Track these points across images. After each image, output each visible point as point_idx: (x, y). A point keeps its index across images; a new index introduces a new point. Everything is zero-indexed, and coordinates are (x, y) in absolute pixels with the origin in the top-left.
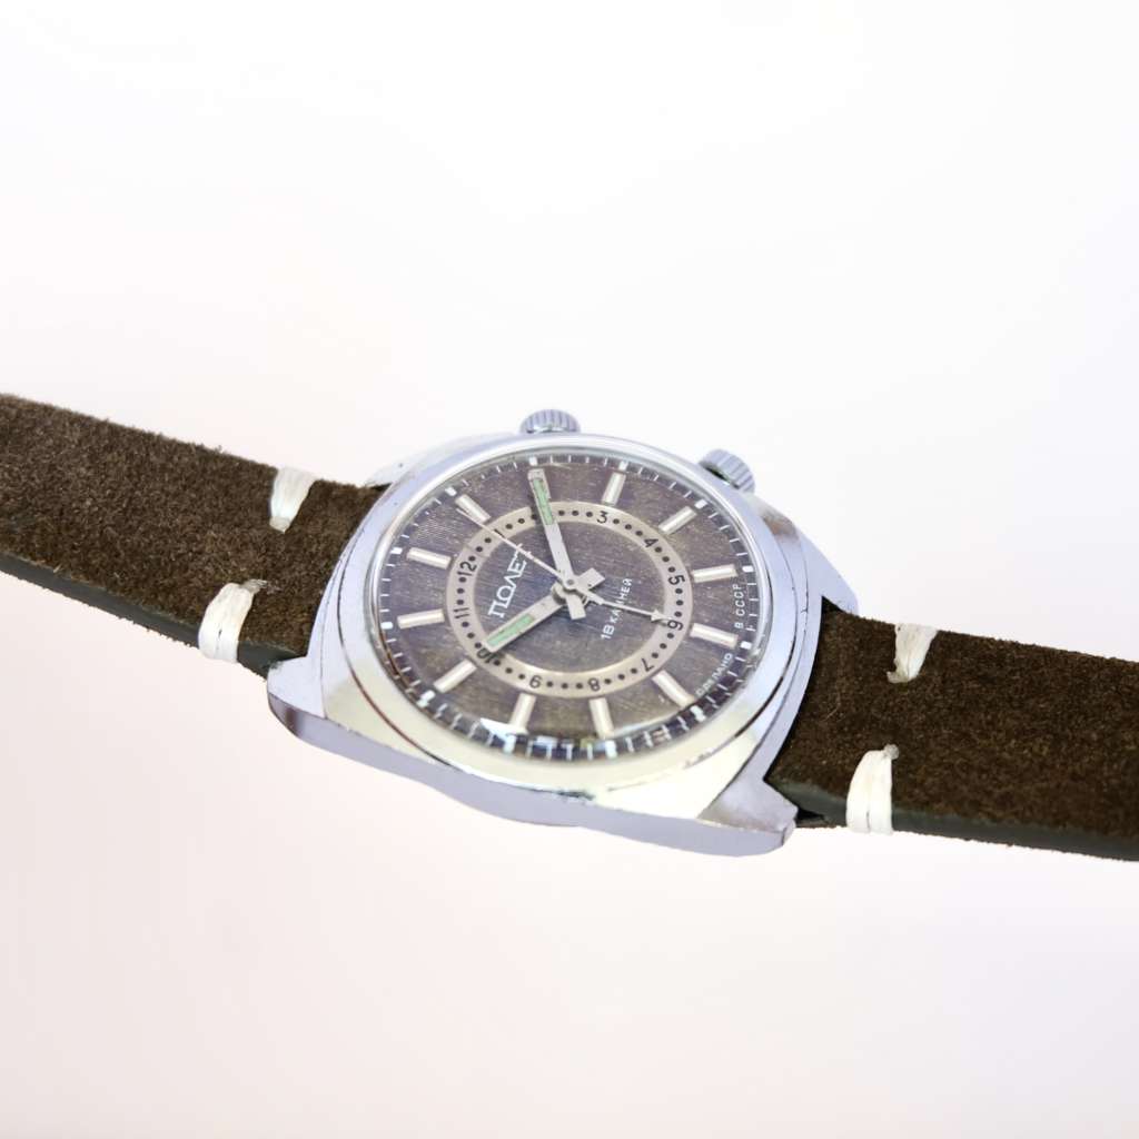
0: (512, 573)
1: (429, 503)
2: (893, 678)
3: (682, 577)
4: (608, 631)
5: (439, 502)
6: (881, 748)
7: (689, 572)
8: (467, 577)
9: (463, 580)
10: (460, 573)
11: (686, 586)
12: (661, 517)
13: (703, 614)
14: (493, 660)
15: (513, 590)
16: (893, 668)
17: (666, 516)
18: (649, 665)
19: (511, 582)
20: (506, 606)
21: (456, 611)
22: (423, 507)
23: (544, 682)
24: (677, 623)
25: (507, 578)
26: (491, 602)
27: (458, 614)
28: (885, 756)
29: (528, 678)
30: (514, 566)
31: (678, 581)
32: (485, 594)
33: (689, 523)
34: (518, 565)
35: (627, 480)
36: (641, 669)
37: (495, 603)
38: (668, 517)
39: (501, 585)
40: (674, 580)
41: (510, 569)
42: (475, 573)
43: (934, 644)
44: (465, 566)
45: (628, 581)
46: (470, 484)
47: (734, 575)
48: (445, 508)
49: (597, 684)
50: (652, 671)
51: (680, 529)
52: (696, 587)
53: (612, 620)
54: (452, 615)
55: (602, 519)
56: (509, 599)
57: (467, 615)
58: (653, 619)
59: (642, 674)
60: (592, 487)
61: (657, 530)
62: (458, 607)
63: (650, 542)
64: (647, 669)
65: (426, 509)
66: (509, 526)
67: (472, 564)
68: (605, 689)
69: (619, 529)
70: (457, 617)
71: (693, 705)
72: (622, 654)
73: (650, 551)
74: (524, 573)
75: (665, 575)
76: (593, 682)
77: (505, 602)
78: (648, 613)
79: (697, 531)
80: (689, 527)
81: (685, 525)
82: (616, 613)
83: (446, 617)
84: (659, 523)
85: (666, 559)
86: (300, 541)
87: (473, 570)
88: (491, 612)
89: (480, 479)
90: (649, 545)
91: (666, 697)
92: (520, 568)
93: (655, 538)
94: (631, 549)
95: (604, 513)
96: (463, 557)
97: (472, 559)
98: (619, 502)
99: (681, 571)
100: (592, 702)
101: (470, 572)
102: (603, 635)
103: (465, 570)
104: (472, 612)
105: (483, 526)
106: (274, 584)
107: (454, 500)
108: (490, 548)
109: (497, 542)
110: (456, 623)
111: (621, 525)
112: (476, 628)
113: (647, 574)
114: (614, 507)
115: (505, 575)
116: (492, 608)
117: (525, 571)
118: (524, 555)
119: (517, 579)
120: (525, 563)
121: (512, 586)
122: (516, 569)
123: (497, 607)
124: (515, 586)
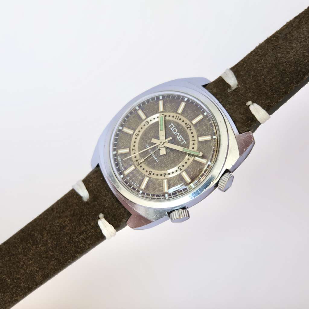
0: (179, 136)
3: (150, 175)
5: (213, 132)
7: (150, 177)
8: (186, 125)
10: (188, 124)
11: (147, 174)
14: (159, 117)
15: (174, 133)
18: (133, 150)
19: (177, 134)
21: (178, 117)
23: (146, 124)
25: (179, 134)
26: (175, 126)
29: (149, 122)
30: (181, 137)
31: (149, 173)
32: (178, 126)
34: (181, 139)
35: (187, 183)
36: (134, 148)
37: (174, 127)
38: (168, 184)
39: (178, 131)
40: (150, 172)
41: (181, 136)
42: (186, 128)
44: (190, 127)
45: (157, 161)
46: (213, 143)
47: (141, 188)
48: (210, 133)
49: (137, 135)
50: (131, 150)
51: (163, 184)
52: (145, 176)
53: (150, 150)
54: (178, 115)
55: (180, 168)
56: (173, 131)
57: (176, 119)
59: (132, 147)
60: (190, 172)
61: (167, 179)
62: (179, 118)
63: (165, 174)
64: (132, 149)
65: (213, 127)
66: (194, 144)
67: (189, 129)
68: (134, 136)
70: (176, 116)
71: (117, 153)
72: (140, 146)
73: (162, 172)
75: (153, 171)
76: (138, 135)
77: (172, 129)
79: (160, 188)
80: (162, 187)
81: (163, 187)
83: (178, 113)
84: (168, 181)
85: (157, 175)
87: (187, 128)
88: (172, 124)
90: (164, 174)
91: (124, 148)
92: (179, 139)
93: (165, 177)
94: (166, 168)
95: (181, 170)
96: (192, 128)
97: (190, 130)
98: (181, 176)
99: (152, 176)
100: (133, 131)
101: (187, 127)
102: (147, 145)
103: (188, 126)
104: (176, 120)
105: (198, 138)
106: (231, 92)
107: (211, 136)
108: (190, 136)
109: (191, 139)
110: (175, 115)
111: (175, 171)
112: (171, 118)
113: (156, 167)
114: (181, 173)
115: (180, 134)
116: (173, 125)
117: (178, 139)
118: (182, 142)
119: (177, 136)
120: (180, 141)
121: (176, 133)
122: (179, 137)
123: (173, 126)
124: (175, 134)
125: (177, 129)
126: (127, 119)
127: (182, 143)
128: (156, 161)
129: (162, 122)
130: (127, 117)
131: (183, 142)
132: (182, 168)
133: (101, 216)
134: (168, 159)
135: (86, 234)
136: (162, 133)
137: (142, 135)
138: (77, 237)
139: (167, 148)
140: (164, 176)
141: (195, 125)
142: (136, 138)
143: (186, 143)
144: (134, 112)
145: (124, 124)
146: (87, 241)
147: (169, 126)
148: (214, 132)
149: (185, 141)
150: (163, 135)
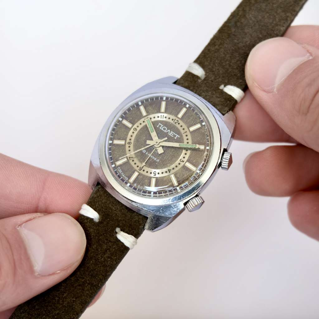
0: (170, 132)
1: (201, 117)
3: (155, 175)
4: (144, 151)
7: (156, 177)
9: (173, 120)
10: (175, 120)
11: (152, 175)
12: (177, 176)
13: (141, 177)
14: (145, 121)
15: (165, 131)
16: (122, 230)
18: (130, 158)
19: (168, 131)
20: (160, 128)
21: (163, 116)
23: (134, 131)
24: (141, 169)
25: (169, 131)
26: (163, 125)
27: (162, 116)
28: (96, 218)
29: (137, 128)
31: (154, 174)
32: (166, 124)
34: (173, 134)
35: (193, 171)
37: (162, 126)
38: (176, 178)
39: (167, 129)
40: (155, 173)
41: (172, 132)
42: (174, 123)
44: (177, 121)
48: (198, 121)
49: (129, 144)
50: (129, 158)
51: (171, 179)
52: (151, 178)
53: (147, 153)
54: (162, 114)
55: (181, 160)
56: (162, 129)
58: (143, 163)
60: (193, 161)
61: (173, 174)
62: (164, 117)
63: (169, 171)
64: (130, 157)
65: (199, 116)
66: (187, 136)
67: (177, 123)
68: (127, 145)
69: (176, 164)
70: (161, 116)
71: (115, 166)
73: (166, 170)
74: (169, 135)
75: (157, 171)
76: (130, 143)
77: (162, 128)
78: (145, 162)
79: (169, 184)
80: (171, 183)
81: (172, 182)
82: (149, 155)
84: (175, 175)
85: (162, 173)
87: (175, 123)
88: (160, 124)
89: (206, 132)
90: (169, 170)
91: (121, 159)
92: (171, 135)
94: (168, 165)
95: (183, 162)
96: (180, 121)
97: (179, 124)
98: (186, 167)
100: (124, 141)
101: (174, 122)
103: (176, 121)
104: (162, 119)
105: (189, 129)
106: (201, 81)
107: (200, 123)
108: (181, 129)
109: (182, 131)
110: (159, 115)
111: (178, 165)
112: (157, 119)
113: (159, 166)
114: (184, 165)
118: (175, 137)
119: (168, 133)
120: (173, 136)
122: (171, 134)
124: (166, 132)
125: (166, 127)
126: (114, 132)
127: (175, 138)
128: (157, 161)
129: (150, 125)
130: (113, 130)
131: (177, 137)
132: (183, 159)
133: (118, 230)
134: (167, 156)
135: (110, 251)
136: (154, 134)
137: (134, 141)
138: (102, 257)
139: (163, 147)
140: (170, 172)
141: (182, 119)
143: (179, 137)
144: (118, 124)
145: (112, 137)
146: (112, 257)
147: (158, 126)
148: (202, 120)
149: (177, 136)
150: (155, 136)
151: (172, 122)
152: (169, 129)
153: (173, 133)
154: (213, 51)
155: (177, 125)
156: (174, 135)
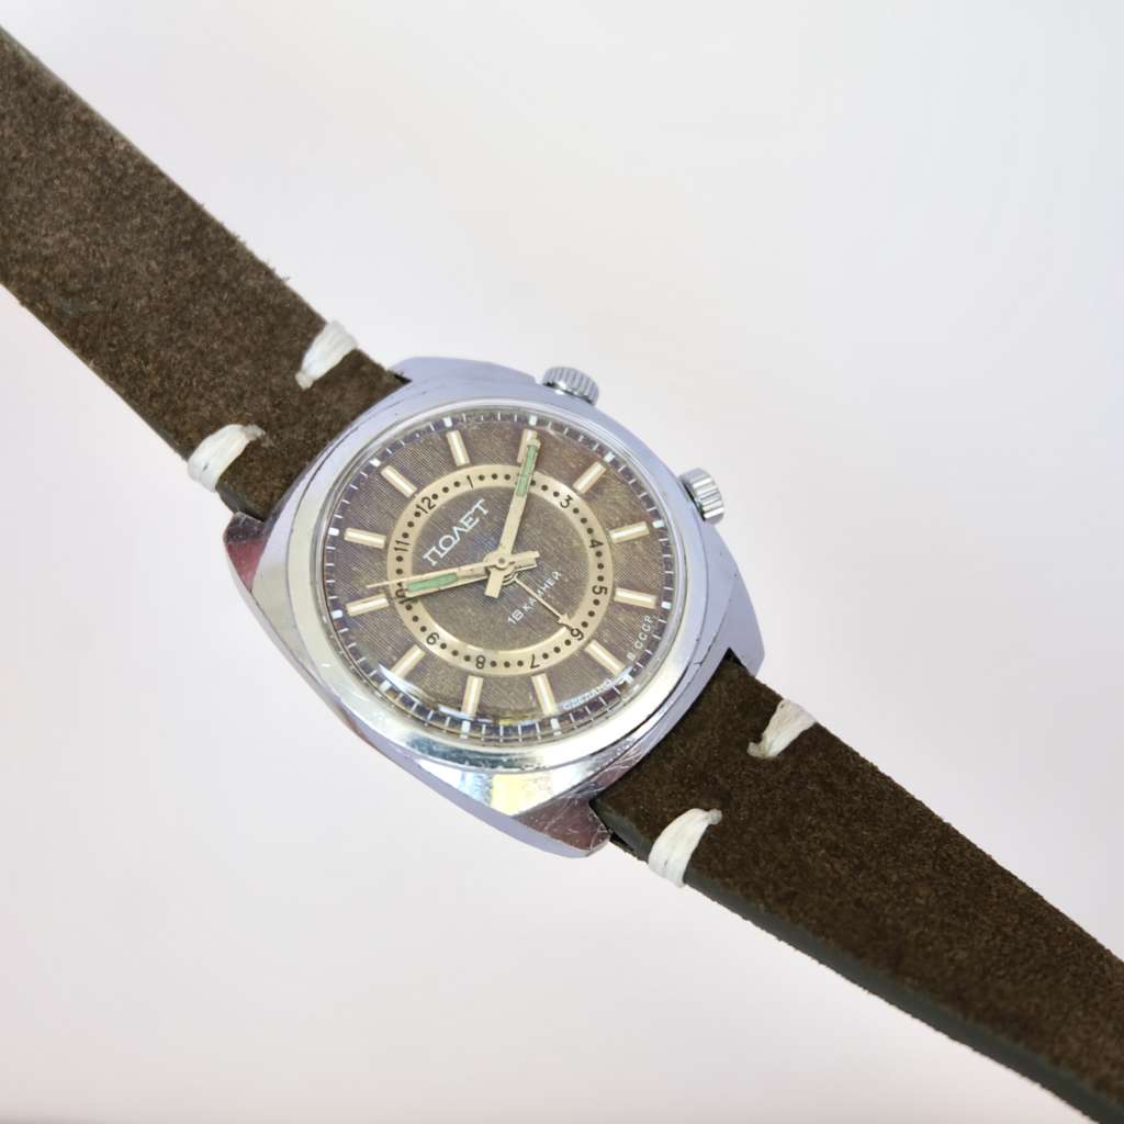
0: (463, 526)
1: (424, 426)
2: (753, 749)
3: (606, 589)
4: (517, 615)
5: (433, 431)
6: (707, 810)
7: (614, 587)
8: (422, 513)
9: (417, 514)
10: (418, 507)
11: (604, 599)
12: (617, 522)
13: (606, 634)
14: (406, 603)
15: (455, 542)
16: (758, 739)
17: (622, 524)
18: (535, 664)
19: (457, 534)
20: (442, 556)
21: (398, 542)
22: (417, 428)
23: (439, 642)
24: (579, 632)
25: (455, 529)
26: (431, 546)
27: (399, 546)
28: (707, 818)
29: (428, 633)
30: (466, 520)
31: (600, 593)
32: (430, 536)
33: (638, 539)
34: (471, 519)
35: (605, 473)
36: (527, 665)
37: (434, 549)
38: (622, 525)
39: (447, 533)
40: (597, 590)
41: (462, 521)
42: (431, 512)
43: (803, 735)
44: (426, 501)
45: (557, 575)
46: (468, 422)
47: (652, 606)
48: (435, 436)
49: (483, 663)
50: (536, 670)
51: (625, 542)
52: (613, 604)
53: (525, 608)
54: (393, 544)
55: (565, 504)
56: (447, 550)
57: (405, 550)
58: (560, 621)
59: (526, 670)
60: (571, 469)
61: (607, 534)
62: (401, 539)
63: (595, 543)
64: (532, 667)
65: (418, 432)
66: (481, 478)
67: (433, 502)
68: (488, 670)
69: (574, 520)
70: (396, 549)
71: (554, 717)
72: (518, 642)
73: (591, 553)
74: (472, 530)
75: (593, 581)
76: (481, 660)
77: (442, 551)
78: (558, 614)
79: (642, 549)
80: (636, 543)
81: (634, 540)
82: (532, 601)
83: (387, 545)
84: (612, 528)
85: (601, 566)
86: (313, 404)
87: (430, 508)
88: (426, 556)
89: (478, 420)
90: (593, 546)
91: (535, 696)
92: (470, 524)
93: (601, 541)
94: (576, 544)
95: (569, 498)
96: (428, 492)
97: (435, 497)
98: (587, 493)
99: (608, 583)
100: (470, 677)
101: (427, 510)
102: (510, 619)
103: (425, 506)
104: (410, 549)
105: (460, 468)
107: (446, 432)
108: (454, 492)
109: (465, 488)
110: (392, 554)
111: (579, 516)
112: (407, 565)
113: (577, 574)
114: (581, 496)
115: (456, 525)
116: (430, 552)
117: (474, 527)
118: (481, 512)
119: (464, 532)
120: (477, 520)
121: (456, 538)
122: (467, 523)
123: (434, 553)
124: (459, 539)
125: (441, 536)
126: (430, 715)
127: (485, 512)
128: (557, 579)
129: (427, 584)
130: (421, 713)
131: (481, 508)
132: (563, 497)
133: (755, 752)
136: (466, 572)
137: (477, 646)
140: (601, 544)
141: (419, 484)
142: (494, 664)
143: (482, 501)
144: (400, 696)
145: (447, 721)
148: (434, 426)
149: (477, 505)
151: (424, 517)
152: (452, 530)
153: (468, 518)
154: (161, 384)
155: (438, 503)
156: (474, 516)
